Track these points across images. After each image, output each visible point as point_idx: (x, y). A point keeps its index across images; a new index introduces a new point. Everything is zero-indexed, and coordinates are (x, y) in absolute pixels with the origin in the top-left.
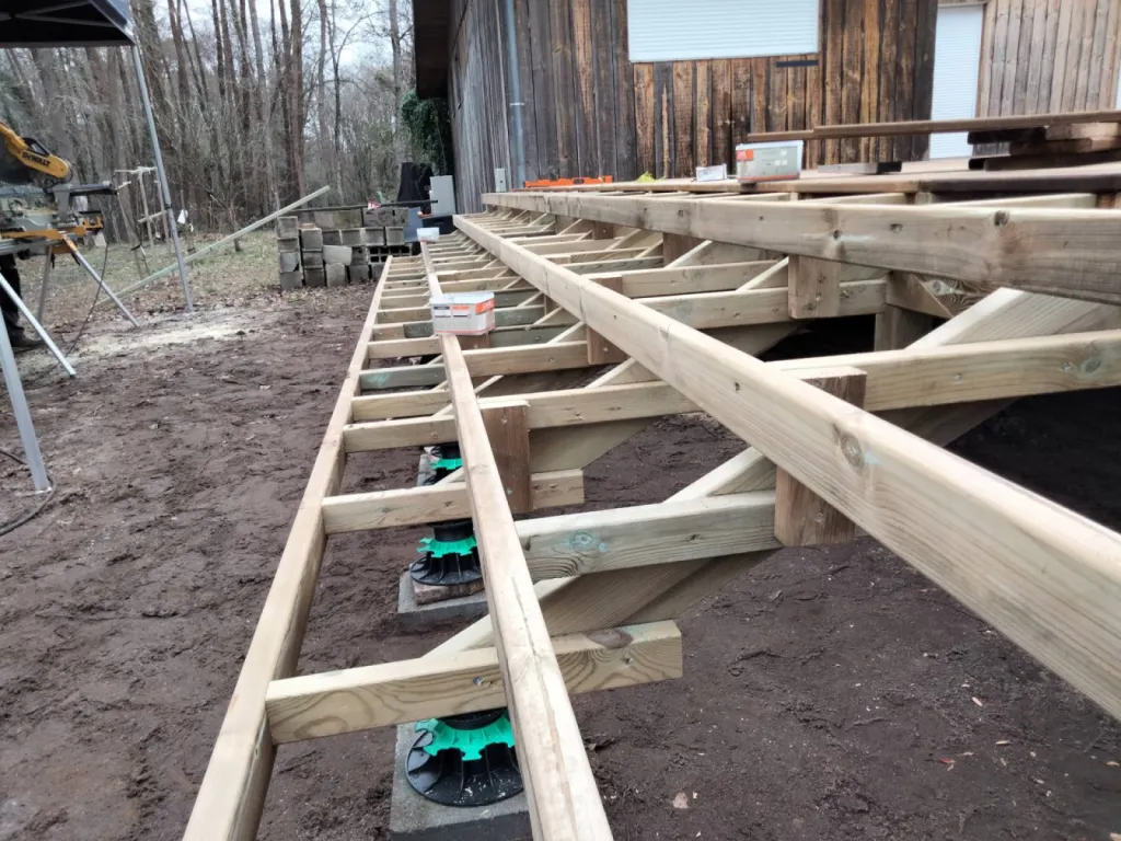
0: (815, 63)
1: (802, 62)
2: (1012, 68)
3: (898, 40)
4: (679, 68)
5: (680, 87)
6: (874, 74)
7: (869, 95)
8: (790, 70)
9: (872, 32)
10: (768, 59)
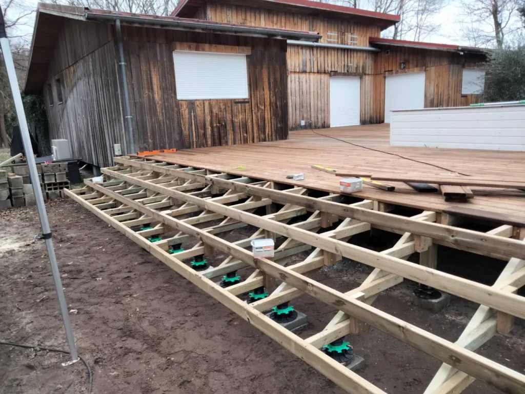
0: (248, 102)
1: (243, 102)
2: (298, 99)
3: (275, 95)
4: (198, 103)
5: (199, 110)
6: (268, 107)
7: (268, 115)
8: (239, 105)
9: (267, 91)
10: (231, 100)
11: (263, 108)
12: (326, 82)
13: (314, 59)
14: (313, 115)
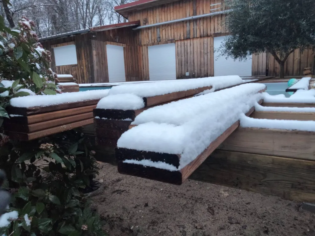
0: (77, 66)
1: (75, 66)
2: (183, 58)
4: (61, 67)
5: (61, 69)
6: (85, 68)
7: (85, 71)
8: (74, 67)
9: (84, 60)
10: (71, 65)
11: (83, 68)
12: (209, 43)
13: (197, 28)
14: (196, 68)
